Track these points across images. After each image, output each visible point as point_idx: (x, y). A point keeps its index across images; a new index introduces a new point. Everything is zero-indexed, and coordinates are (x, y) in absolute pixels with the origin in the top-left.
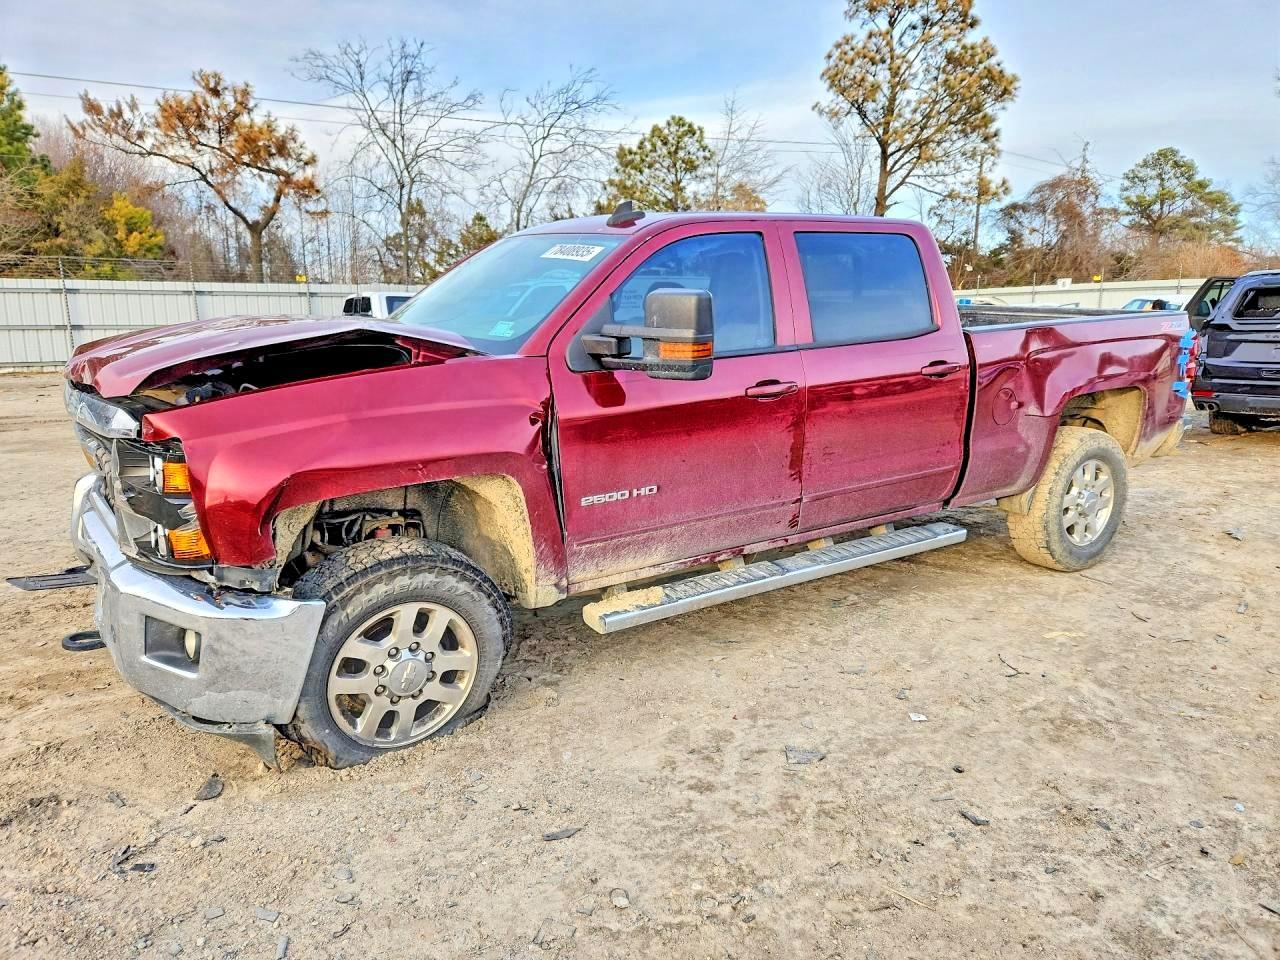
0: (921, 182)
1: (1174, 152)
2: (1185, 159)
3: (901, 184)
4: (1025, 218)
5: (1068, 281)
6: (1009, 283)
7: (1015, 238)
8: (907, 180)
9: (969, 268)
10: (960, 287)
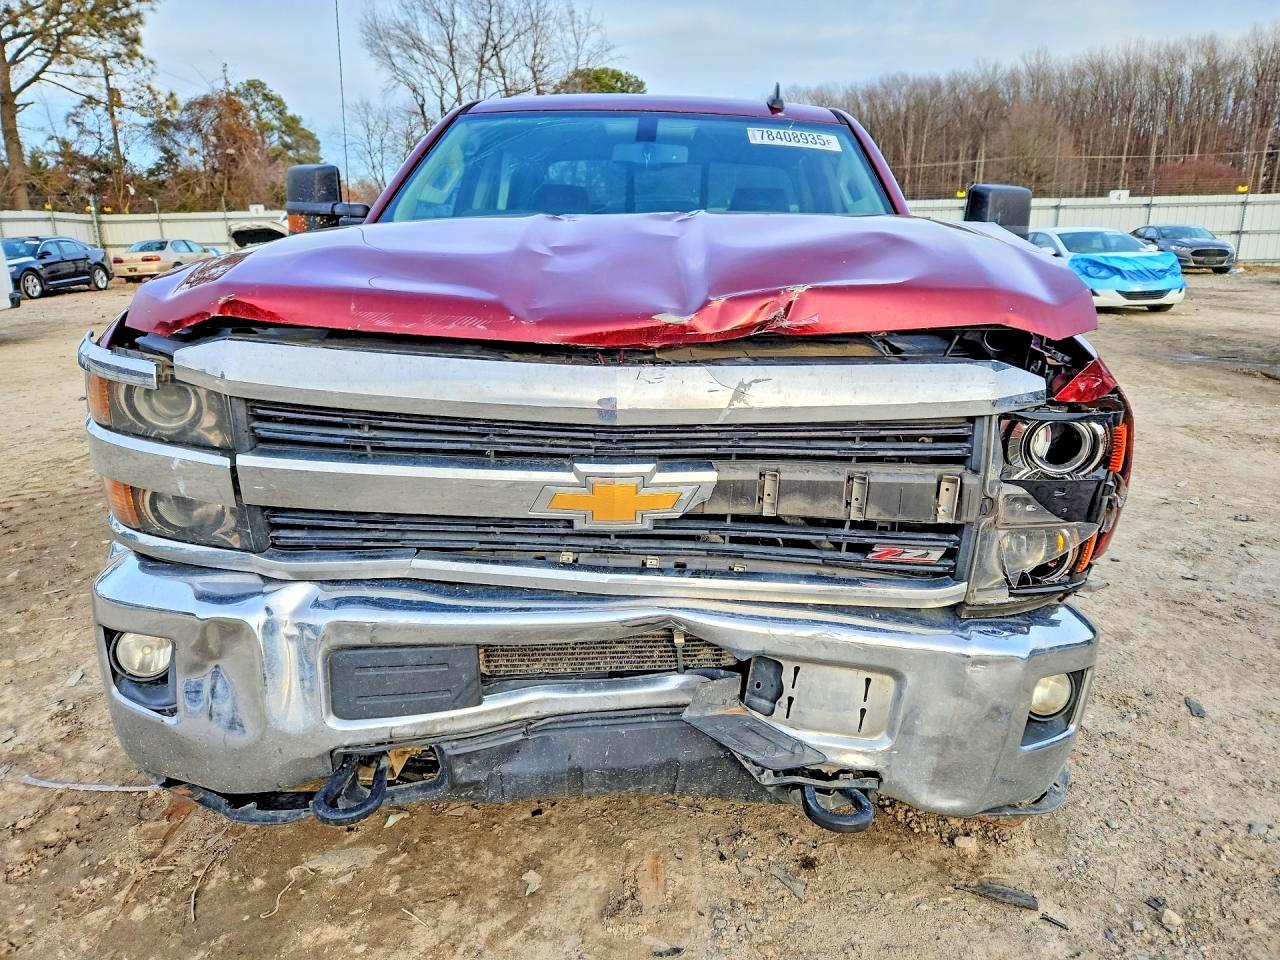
0: (60, 80)
1: (262, 85)
2: (273, 93)
3: (36, 78)
4: (180, 137)
5: (261, 207)
6: (183, 208)
7: (170, 157)
8: (41, 76)
9: (132, 191)
10: (126, 209)
